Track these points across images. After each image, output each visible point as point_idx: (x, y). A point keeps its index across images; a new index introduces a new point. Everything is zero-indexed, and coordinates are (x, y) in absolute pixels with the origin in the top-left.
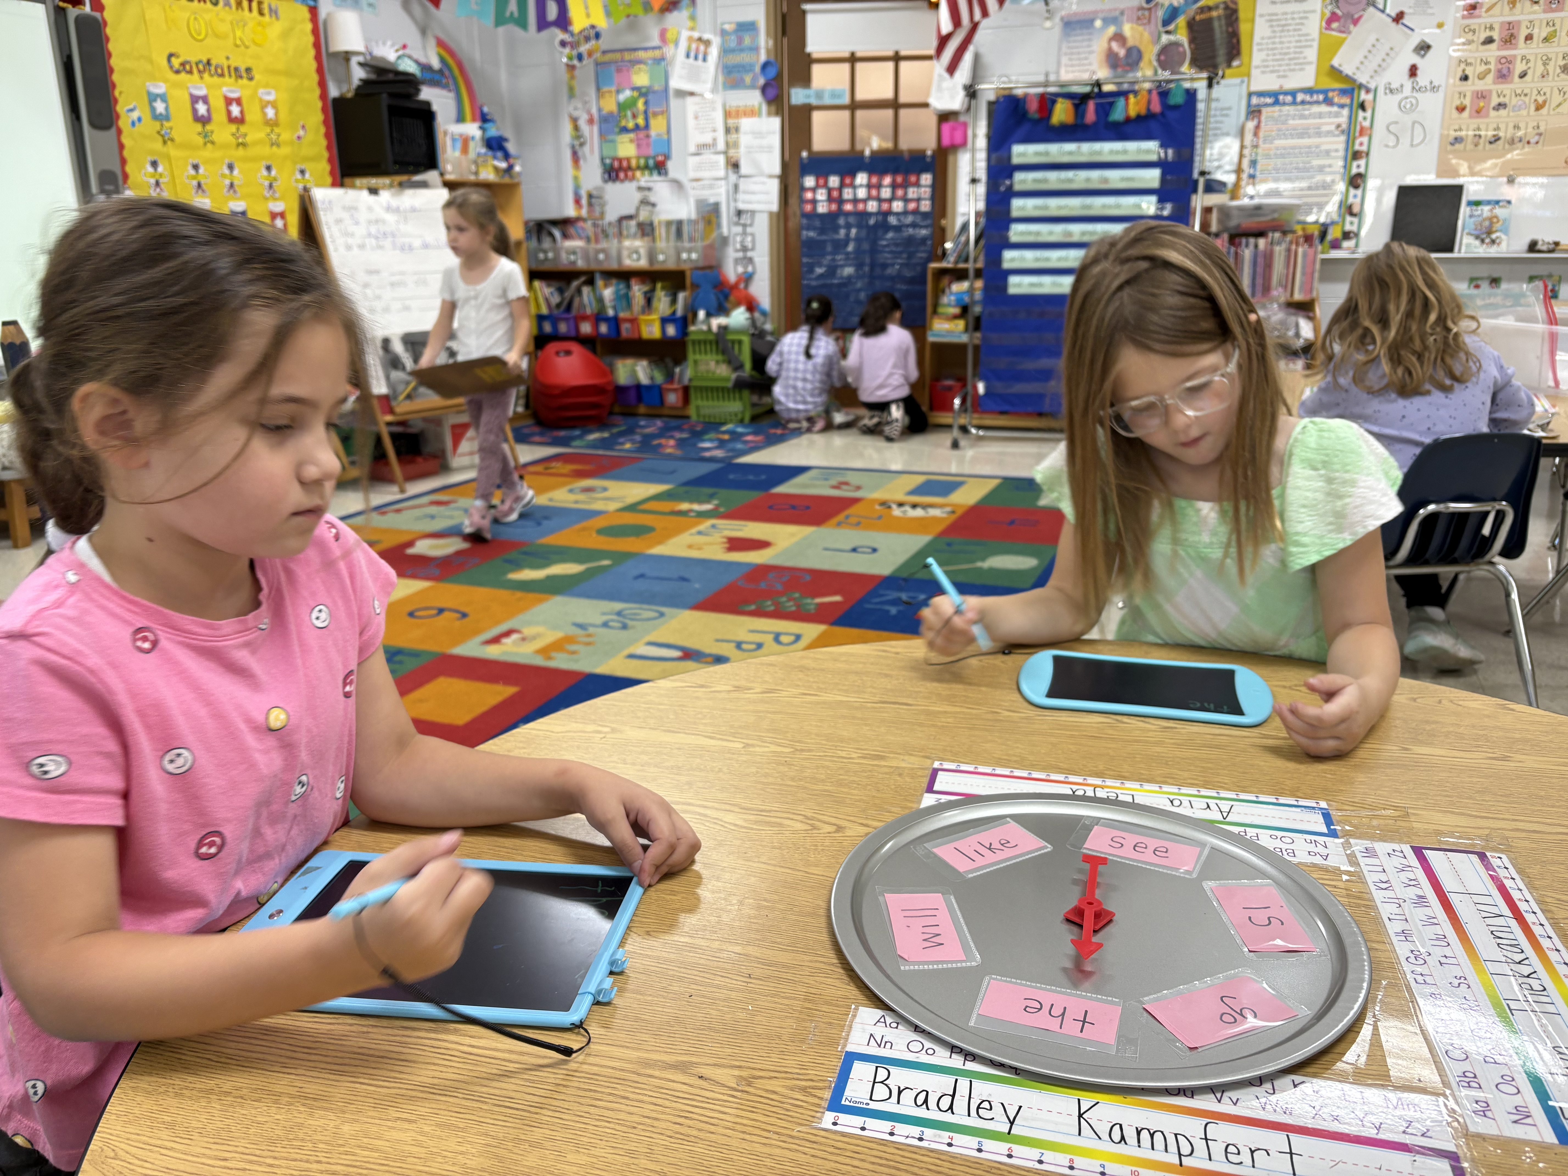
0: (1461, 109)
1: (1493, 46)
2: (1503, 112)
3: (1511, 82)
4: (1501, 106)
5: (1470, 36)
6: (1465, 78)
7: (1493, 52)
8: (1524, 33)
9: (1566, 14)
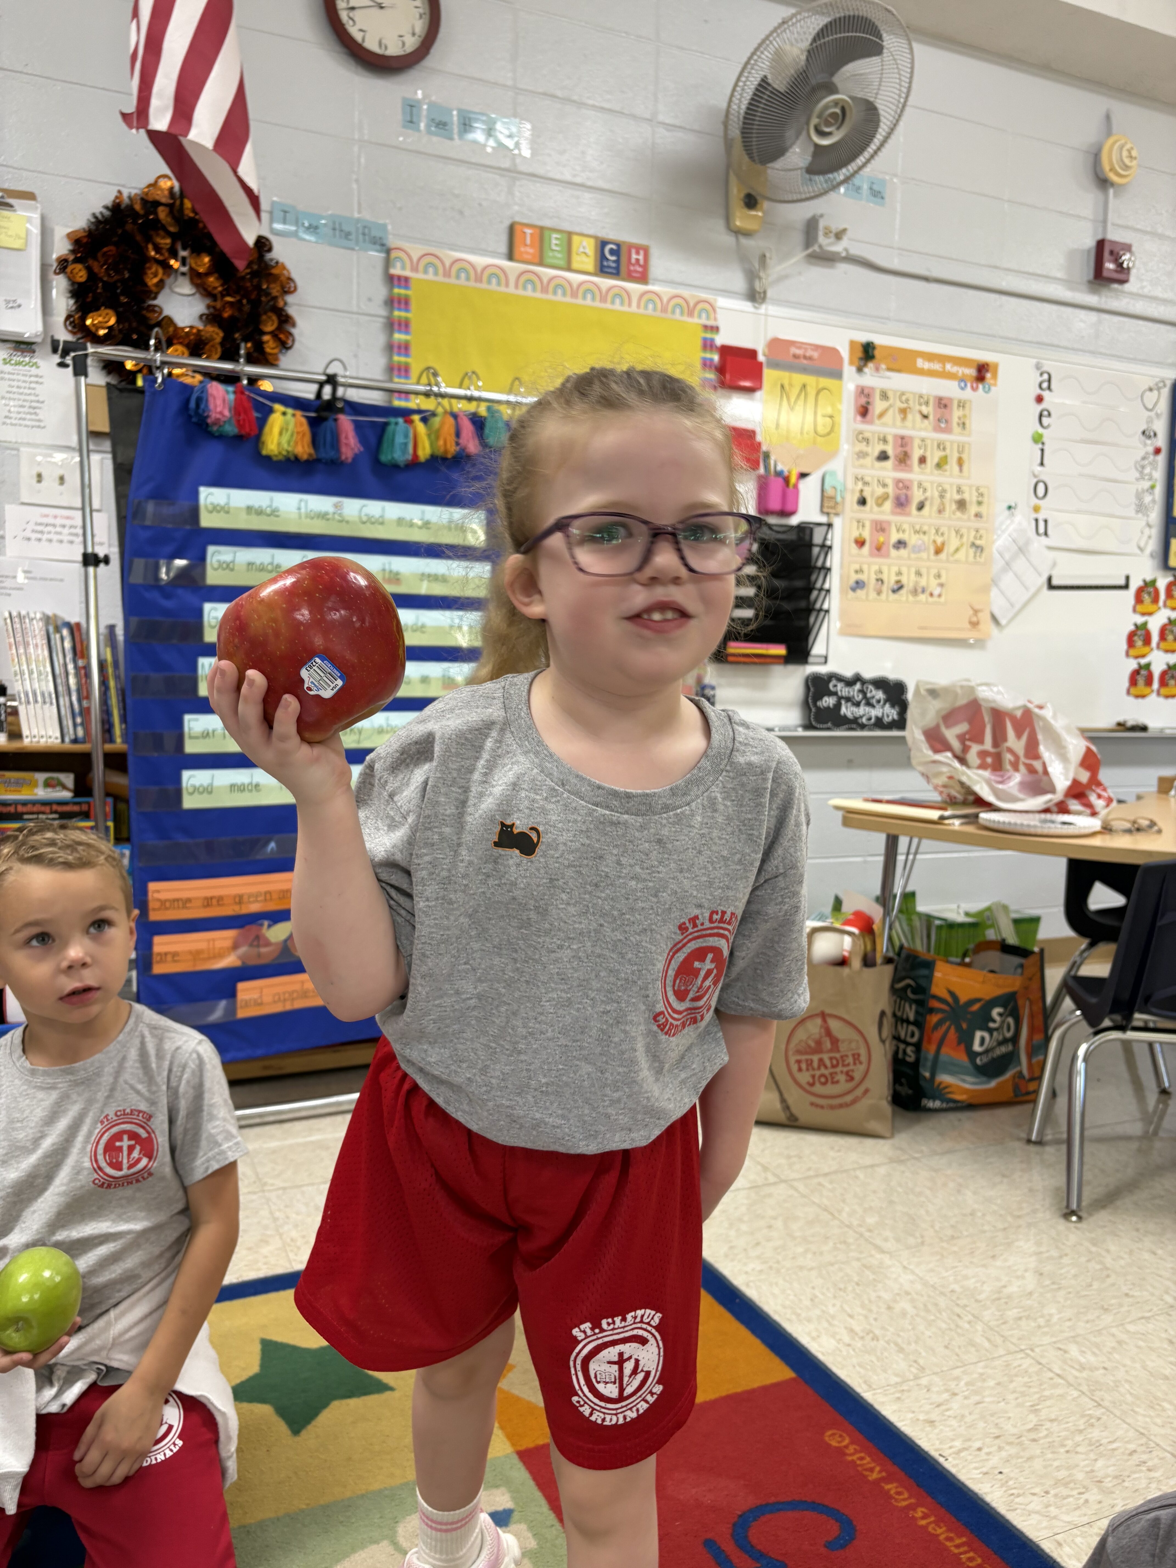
0: (860, 543)
1: (889, 464)
2: (903, 552)
3: (909, 514)
4: (901, 544)
5: (862, 447)
6: (863, 502)
7: (888, 471)
8: (916, 454)
9: (954, 437)
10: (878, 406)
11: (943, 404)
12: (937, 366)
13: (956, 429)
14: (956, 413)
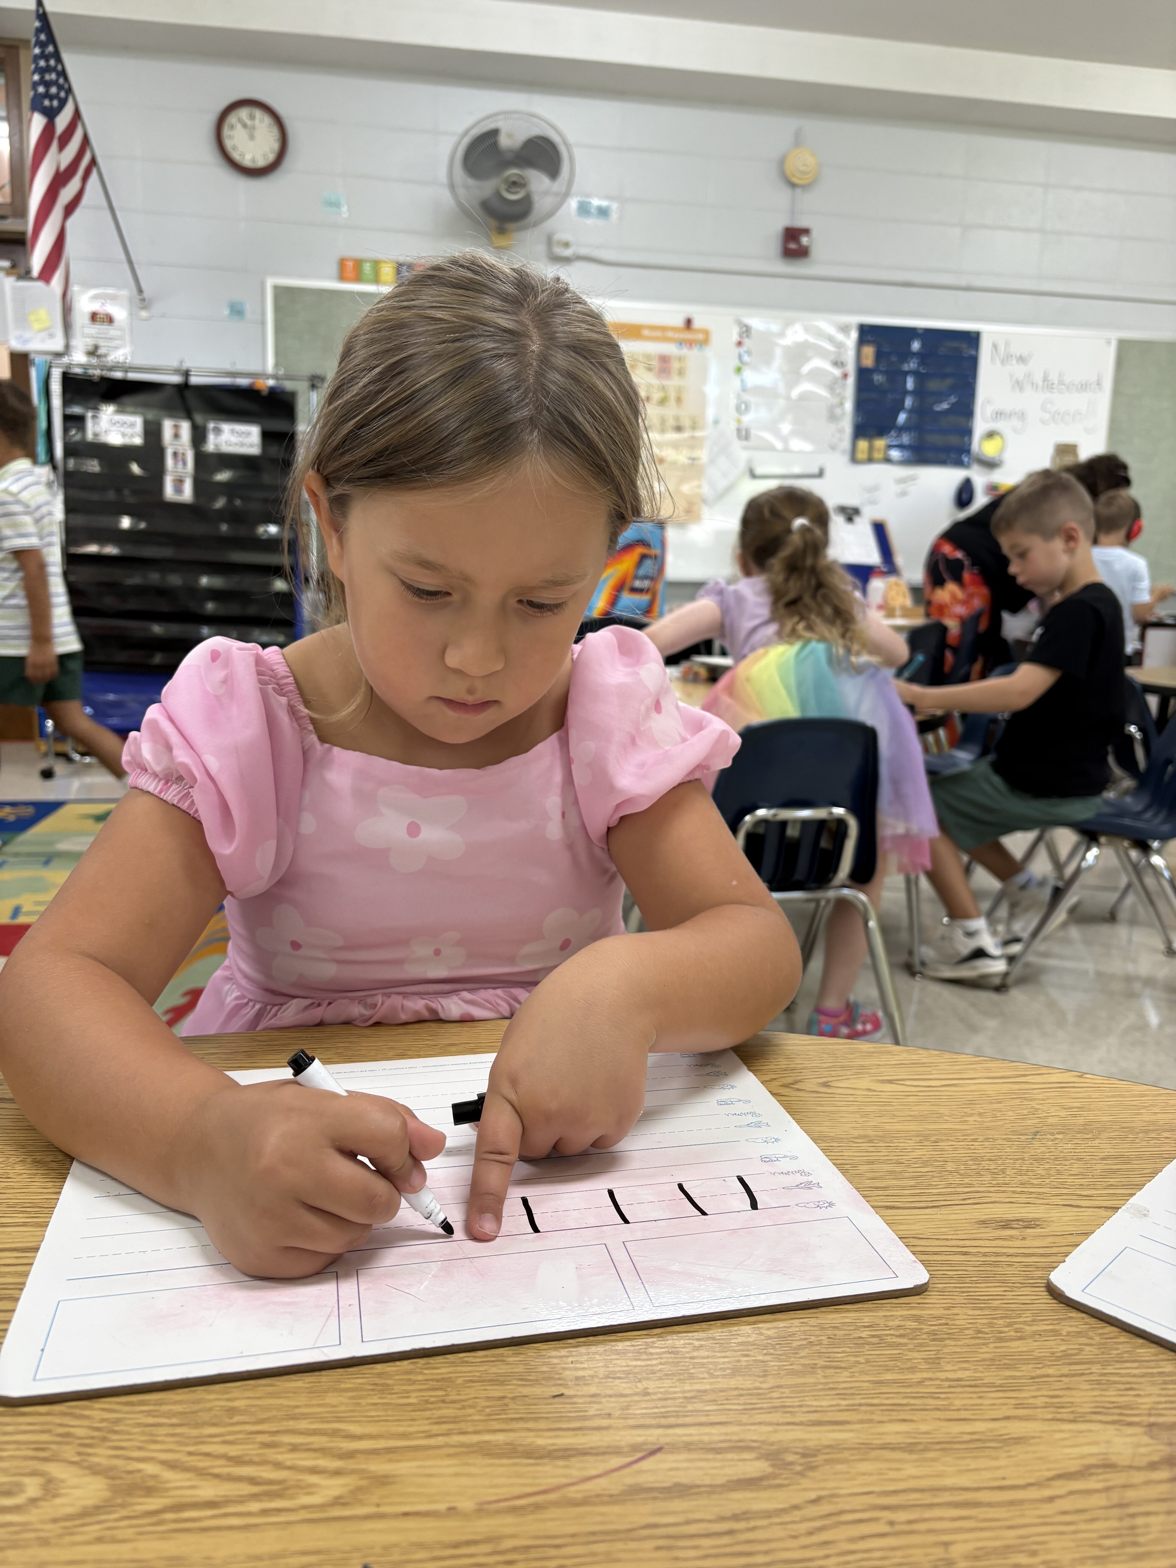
9: (673, 382)
11: (664, 360)
12: (658, 334)
13: (675, 375)
14: (675, 365)
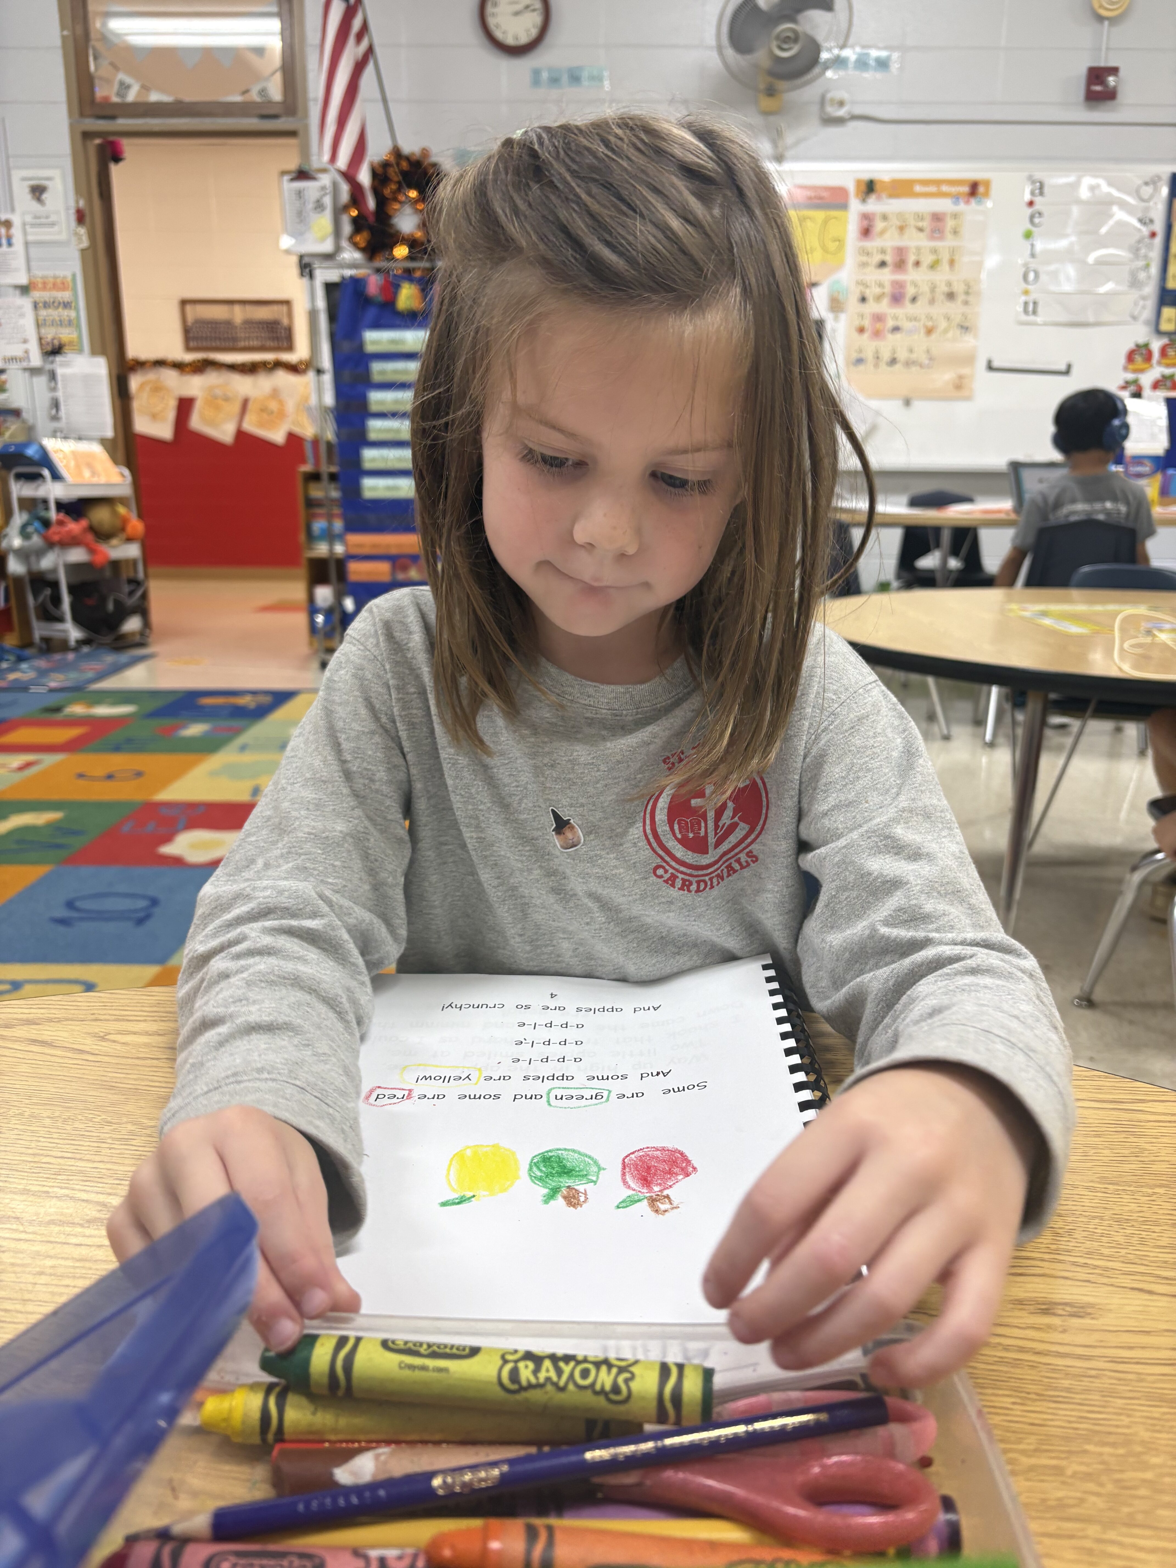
0: (861, 330)
1: (886, 271)
2: (898, 336)
3: (903, 306)
4: (896, 329)
5: (864, 259)
6: (863, 299)
7: (887, 276)
8: (912, 258)
9: (947, 243)
10: (879, 225)
11: (937, 218)
12: (932, 189)
13: (949, 236)
14: (950, 224)
